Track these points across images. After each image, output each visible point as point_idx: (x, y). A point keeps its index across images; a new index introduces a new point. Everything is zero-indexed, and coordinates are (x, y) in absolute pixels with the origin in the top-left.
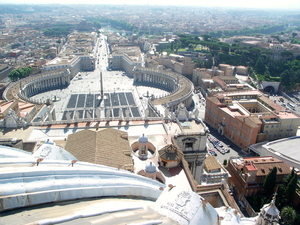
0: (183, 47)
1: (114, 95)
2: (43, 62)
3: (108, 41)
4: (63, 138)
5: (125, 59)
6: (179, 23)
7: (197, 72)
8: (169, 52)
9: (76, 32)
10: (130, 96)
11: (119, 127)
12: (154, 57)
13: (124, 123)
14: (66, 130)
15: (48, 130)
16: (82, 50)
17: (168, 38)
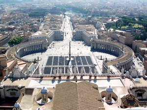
0: (125, 25)
1: (78, 58)
2: (30, 34)
3: (71, 21)
4: (52, 87)
5: (85, 33)
6: (119, 9)
7: (136, 43)
8: (115, 29)
9: (50, 14)
10: (89, 58)
11: (90, 80)
12: (104, 32)
13: (93, 78)
14: (53, 81)
15: (41, 81)
16: (55, 27)
17: (113, 19)
